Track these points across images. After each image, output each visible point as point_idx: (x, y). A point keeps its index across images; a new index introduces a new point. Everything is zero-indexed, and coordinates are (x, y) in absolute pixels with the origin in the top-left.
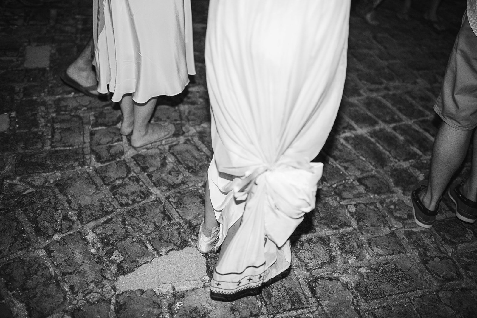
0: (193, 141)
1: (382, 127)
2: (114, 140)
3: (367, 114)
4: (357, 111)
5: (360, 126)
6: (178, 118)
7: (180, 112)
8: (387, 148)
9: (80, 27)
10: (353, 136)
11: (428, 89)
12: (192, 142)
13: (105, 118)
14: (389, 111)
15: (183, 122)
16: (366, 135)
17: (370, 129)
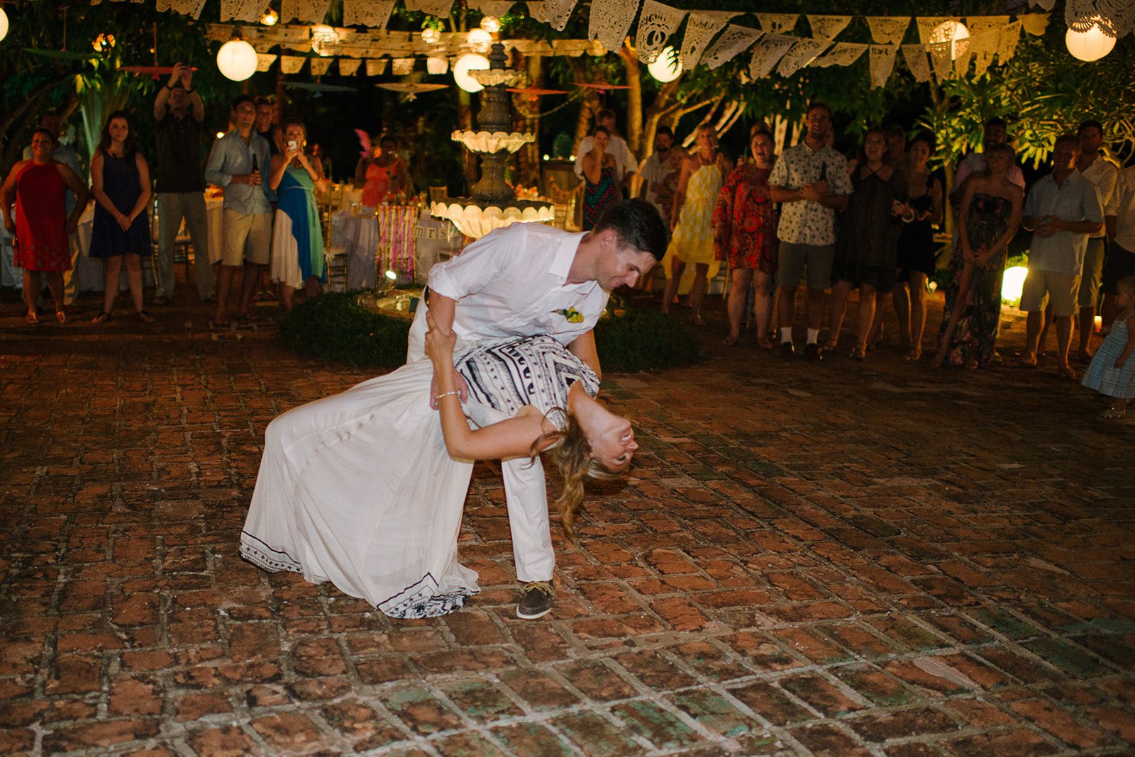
0: (173, 745)
1: (586, 708)
2: (15, 747)
3: (563, 689)
4: (542, 684)
5: (538, 708)
6: (158, 710)
7: (164, 702)
8: (579, 741)
9: (15, 572)
10: (514, 725)
11: (723, 639)
12: (170, 747)
13: (10, 715)
14: (615, 679)
15: (165, 715)
16: (544, 723)
17: (558, 712)
